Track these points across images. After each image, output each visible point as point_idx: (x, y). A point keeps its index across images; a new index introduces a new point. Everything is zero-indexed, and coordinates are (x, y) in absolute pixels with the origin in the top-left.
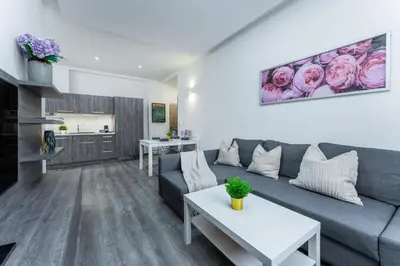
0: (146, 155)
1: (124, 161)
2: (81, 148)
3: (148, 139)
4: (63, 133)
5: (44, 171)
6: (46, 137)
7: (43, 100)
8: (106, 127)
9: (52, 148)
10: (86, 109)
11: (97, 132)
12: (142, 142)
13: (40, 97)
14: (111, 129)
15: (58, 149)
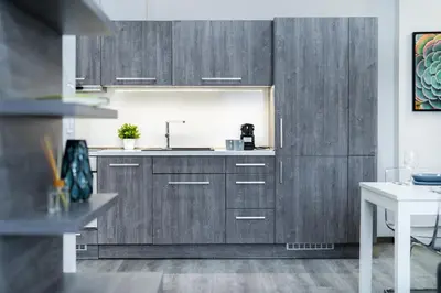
0: (385, 243)
1: (305, 257)
2: (174, 199)
3: (397, 179)
4: (129, 147)
5: (70, 264)
6: (67, 160)
7: (69, 42)
8: (247, 130)
9: (81, 196)
10: (189, 70)
11: (220, 148)
12: (368, 191)
13: (58, 33)
14: (262, 136)
15: (98, 199)
